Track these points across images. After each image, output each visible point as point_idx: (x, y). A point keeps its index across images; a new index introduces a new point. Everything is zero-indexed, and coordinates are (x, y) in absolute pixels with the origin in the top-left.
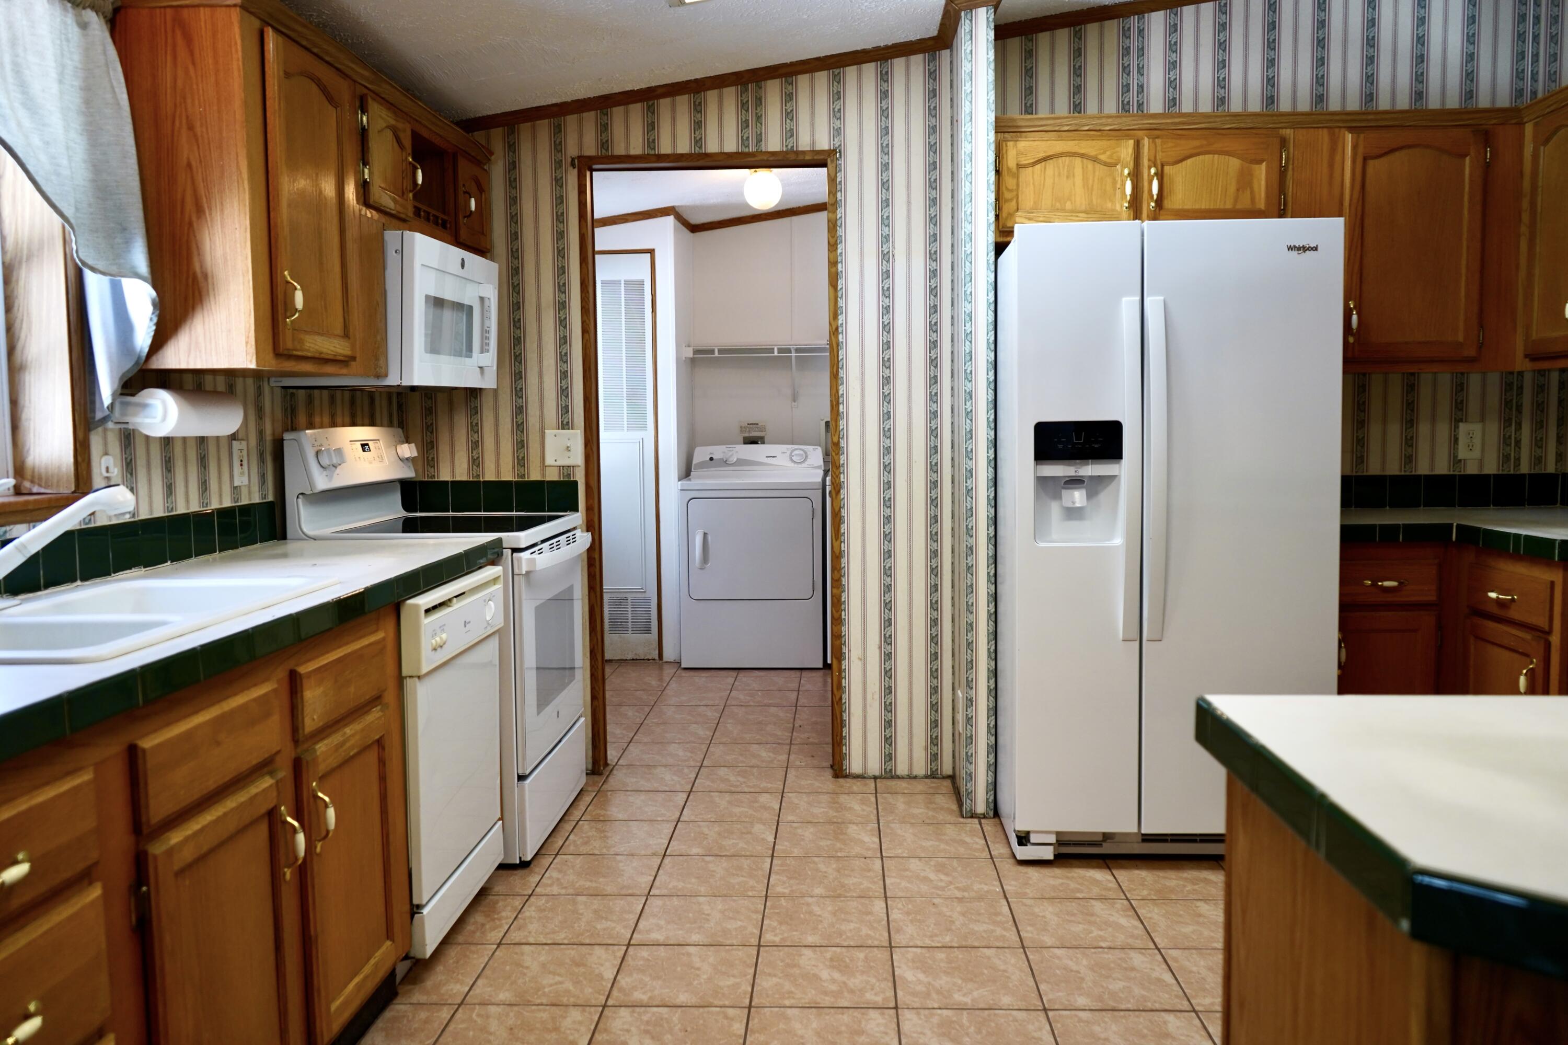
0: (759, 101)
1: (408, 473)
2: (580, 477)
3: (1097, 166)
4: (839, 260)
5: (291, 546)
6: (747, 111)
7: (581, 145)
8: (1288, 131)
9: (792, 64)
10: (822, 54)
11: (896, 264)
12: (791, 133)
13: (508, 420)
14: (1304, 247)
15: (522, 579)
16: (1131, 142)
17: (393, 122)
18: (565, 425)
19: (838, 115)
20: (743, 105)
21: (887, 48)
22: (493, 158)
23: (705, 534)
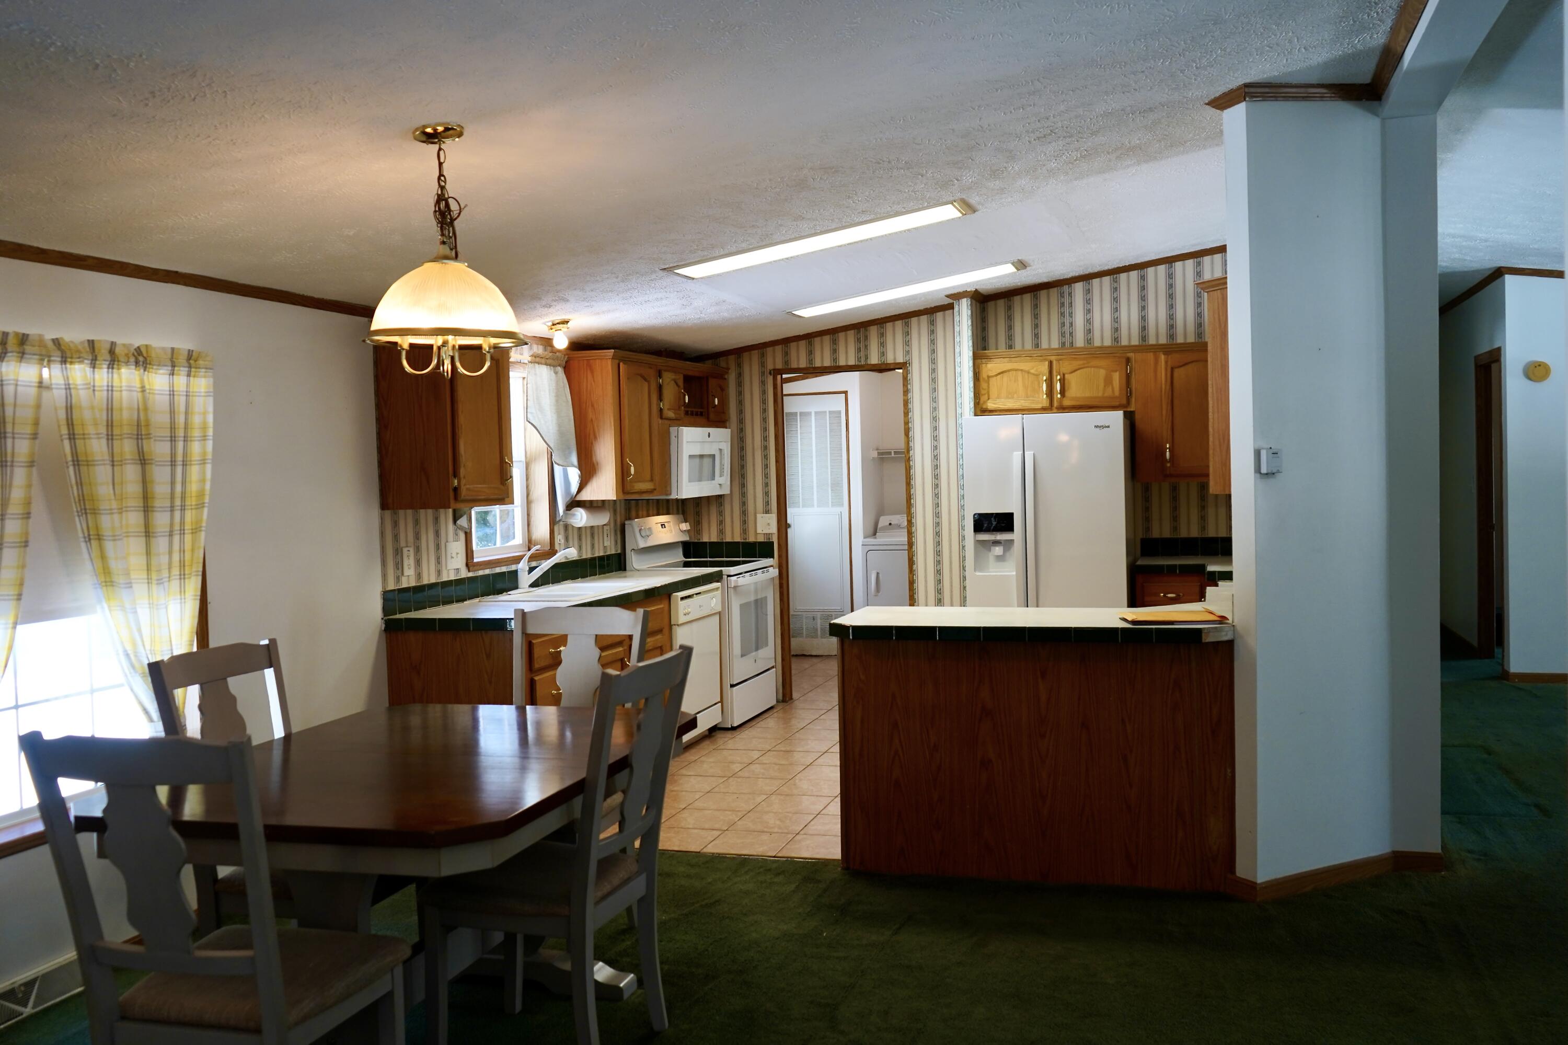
0: (866, 338)
1: (686, 538)
2: (775, 540)
3: (1030, 375)
5: (628, 573)
6: (860, 343)
7: (774, 363)
8: (1131, 354)
9: (881, 318)
10: (897, 313)
11: (940, 423)
12: (883, 354)
13: (738, 509)
14: (1102, 426)
15: (731, 590)
16: (1047, 363)
17: (673, 377)
18: (767, 512)
19: (908, 343)
20: (858, 340)
21: (931, 308)
22: (730, 371)
23: (878, 573)
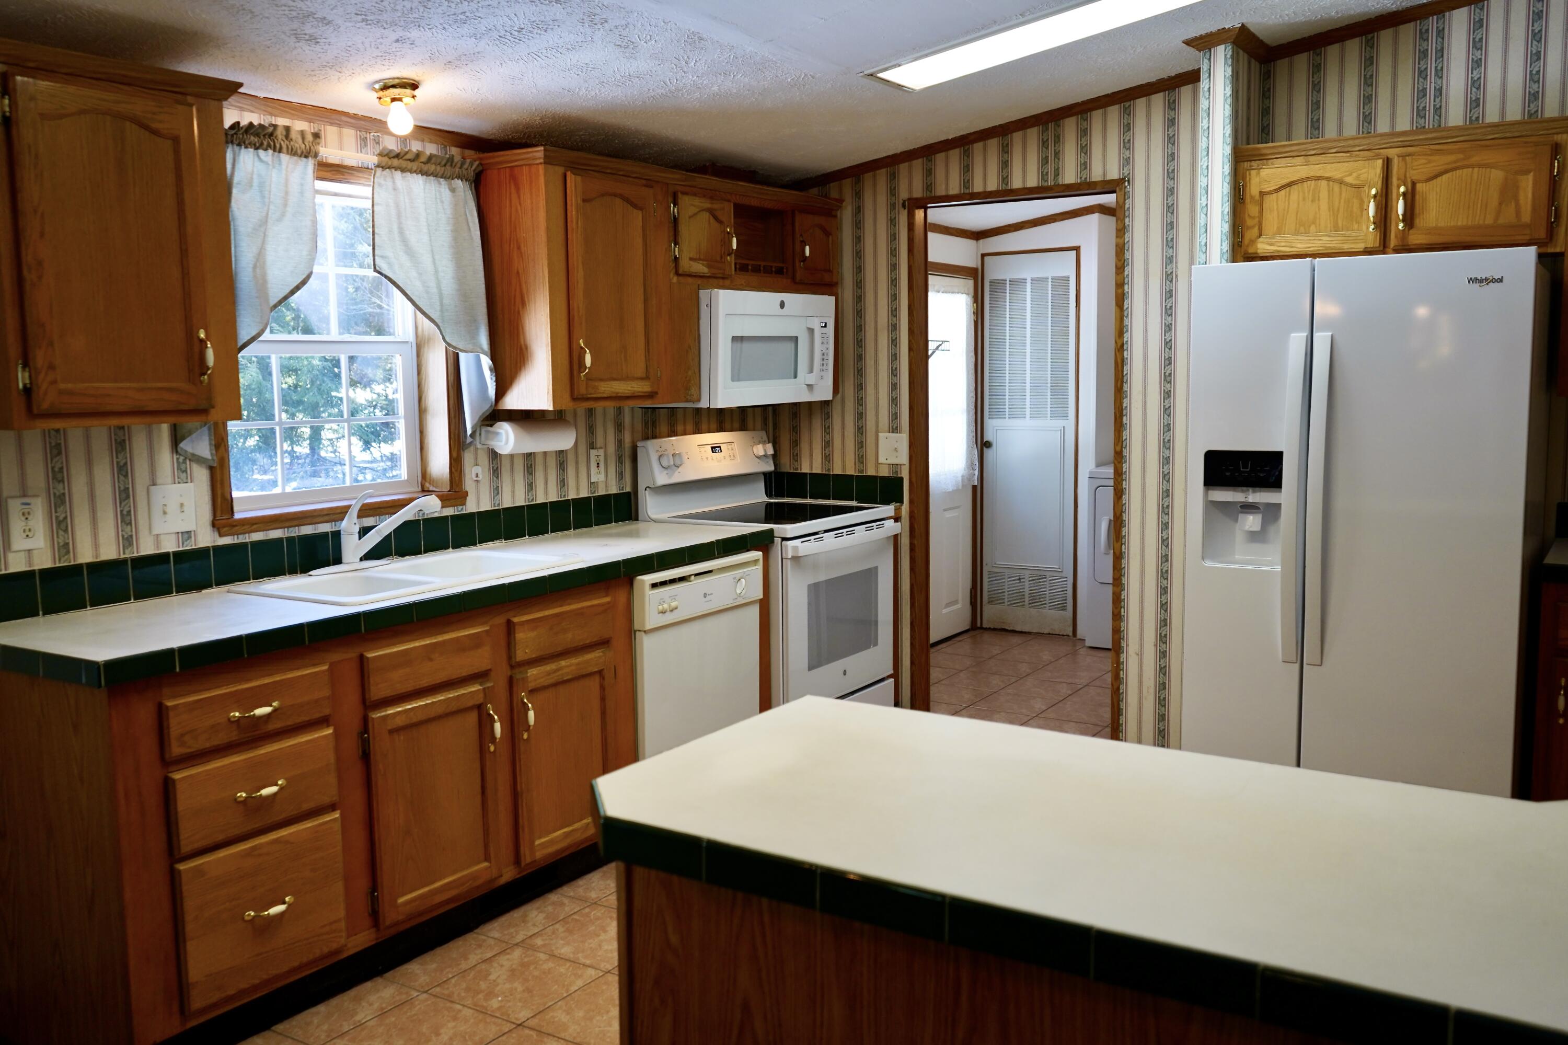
0: (1058, 139)
2: (904, 475)
3: (1344, 188)
4: (1126, 282)
6: (1047, 148)
7: (910, 189)
8: (1563, 136)
9: (1084, 103)
10: (1109, 92)
12: (1084, 166)
14: (1486, 279)
15: (789, 562)
16: (1379, 163)
18: (894, 430)
19: (1127, 146)
20: (1044, 142)
21: (1170, 79)
22: (844, 204)
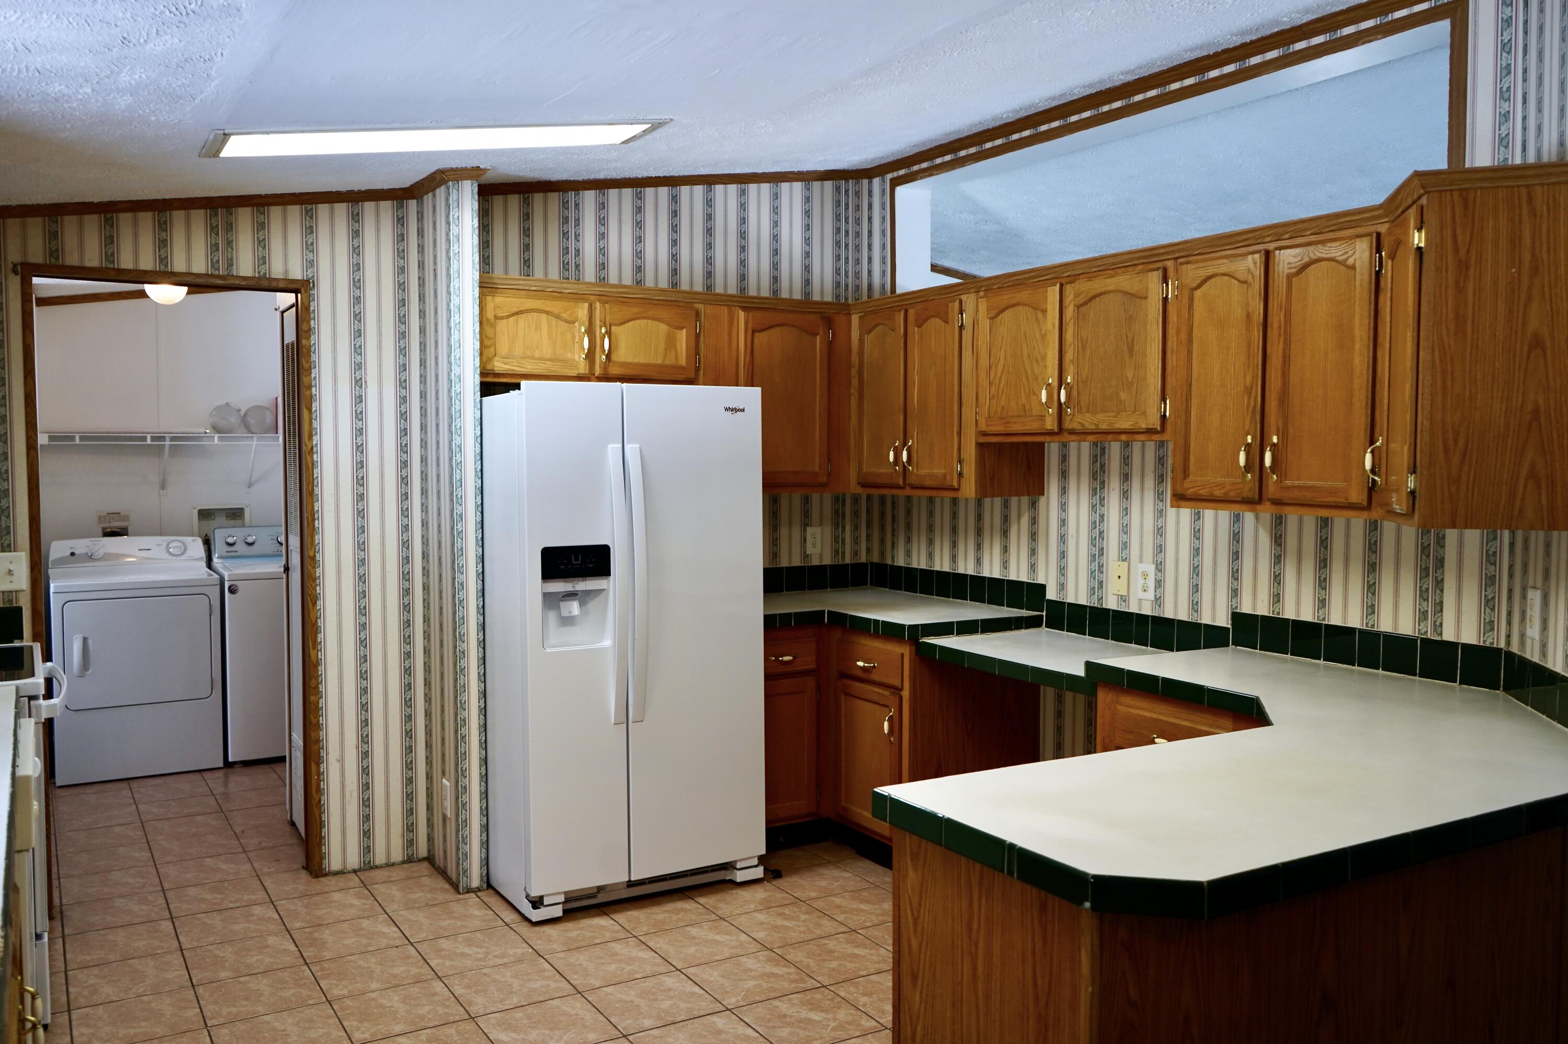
0: (229, 227)
2: (25, 603)
3: (560, 322)
4: (313, 384)
6: (217, 234)
7: (24, 251)
11: (368, 390)
12: (263, 261)
14: (735, 409)
16: (586, 305)
19: (311, 248)
20: (212, 228)
23: (84, 639)
